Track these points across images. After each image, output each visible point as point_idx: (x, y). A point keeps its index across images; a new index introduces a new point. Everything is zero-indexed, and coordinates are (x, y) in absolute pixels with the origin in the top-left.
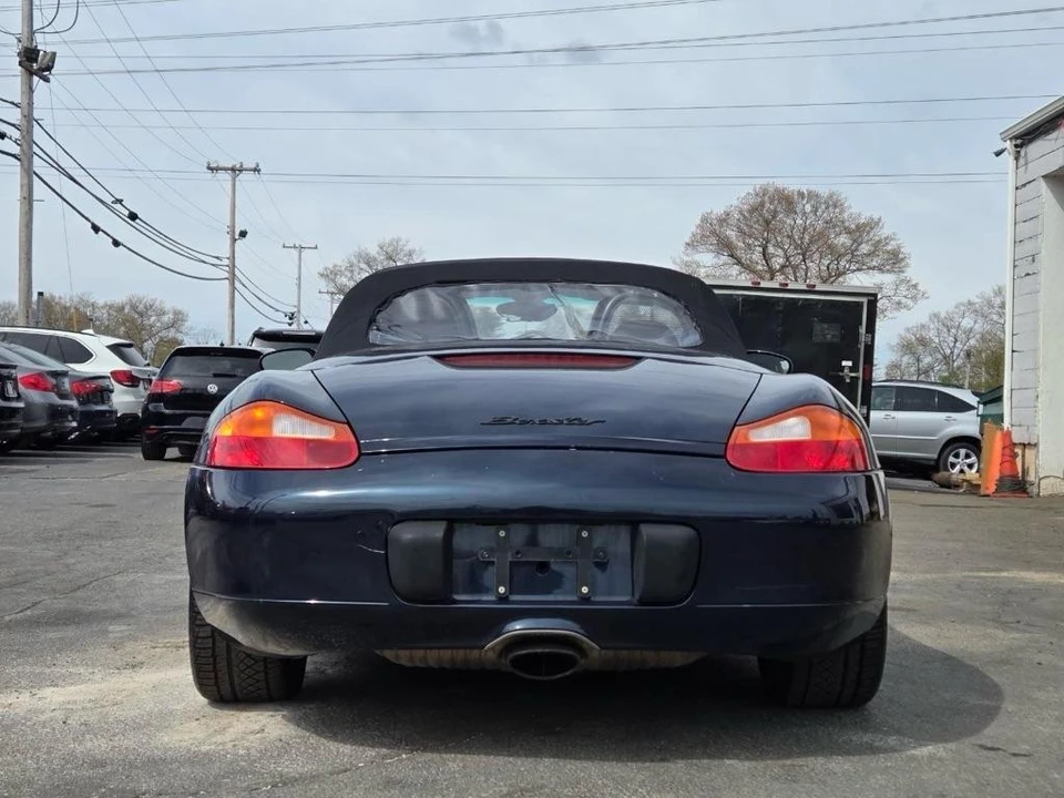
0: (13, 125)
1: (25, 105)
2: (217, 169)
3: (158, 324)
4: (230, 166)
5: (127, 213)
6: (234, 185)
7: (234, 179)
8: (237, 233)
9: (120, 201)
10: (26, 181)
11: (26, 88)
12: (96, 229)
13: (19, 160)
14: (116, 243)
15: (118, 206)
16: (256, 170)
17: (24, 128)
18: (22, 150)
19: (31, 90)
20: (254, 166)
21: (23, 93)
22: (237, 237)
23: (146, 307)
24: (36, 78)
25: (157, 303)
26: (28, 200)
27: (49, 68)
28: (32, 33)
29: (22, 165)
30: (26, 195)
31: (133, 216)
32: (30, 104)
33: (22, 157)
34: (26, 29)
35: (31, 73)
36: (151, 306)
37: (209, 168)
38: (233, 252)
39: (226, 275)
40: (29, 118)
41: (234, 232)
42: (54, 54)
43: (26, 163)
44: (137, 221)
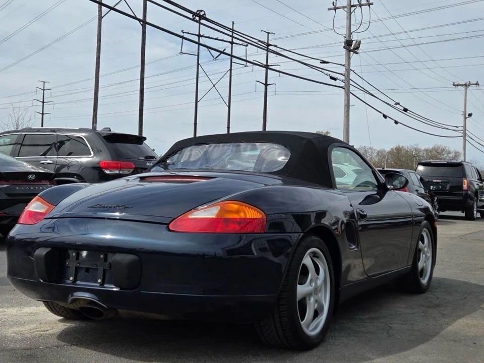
0: (342, 74)
1: (347, 65)
2: (458, 85)
3: (448, 158)
4: (464, 83)
5: (403, 109)
6: (466, 92)
7: (466, 90)
8: (467, 114)
9: (399, 104)
10: (346, 98)
11: (347, 57)
12: (385, 116)
13: (344, 89)
14: (396, 122)
15: (398, 106)
16: (477, 84)
17: (346, 75)
18: (345, 84)
19: (349, 58)
20: (475, 83)
21: (346, 60)
22: (467, 116)
23: (442, 150)
24: (351, 53)
25: (447, 148)
26: (347, 106)
27: (358, 48)
28: (350, 34)
29: (345, 91)
30: (346, 104)
31: (406, 110)
32: (349, 64)
33: (345, 88)
34: (348, 32)
35: (349, 51)
36: (444, 150)
37: (454, 85)
38: (465, 124)
39: (462, 135)
40: (348, 70)
41: (465, 114)
42: (360, 42)
43: (347, 90)
44: (408, 112)
